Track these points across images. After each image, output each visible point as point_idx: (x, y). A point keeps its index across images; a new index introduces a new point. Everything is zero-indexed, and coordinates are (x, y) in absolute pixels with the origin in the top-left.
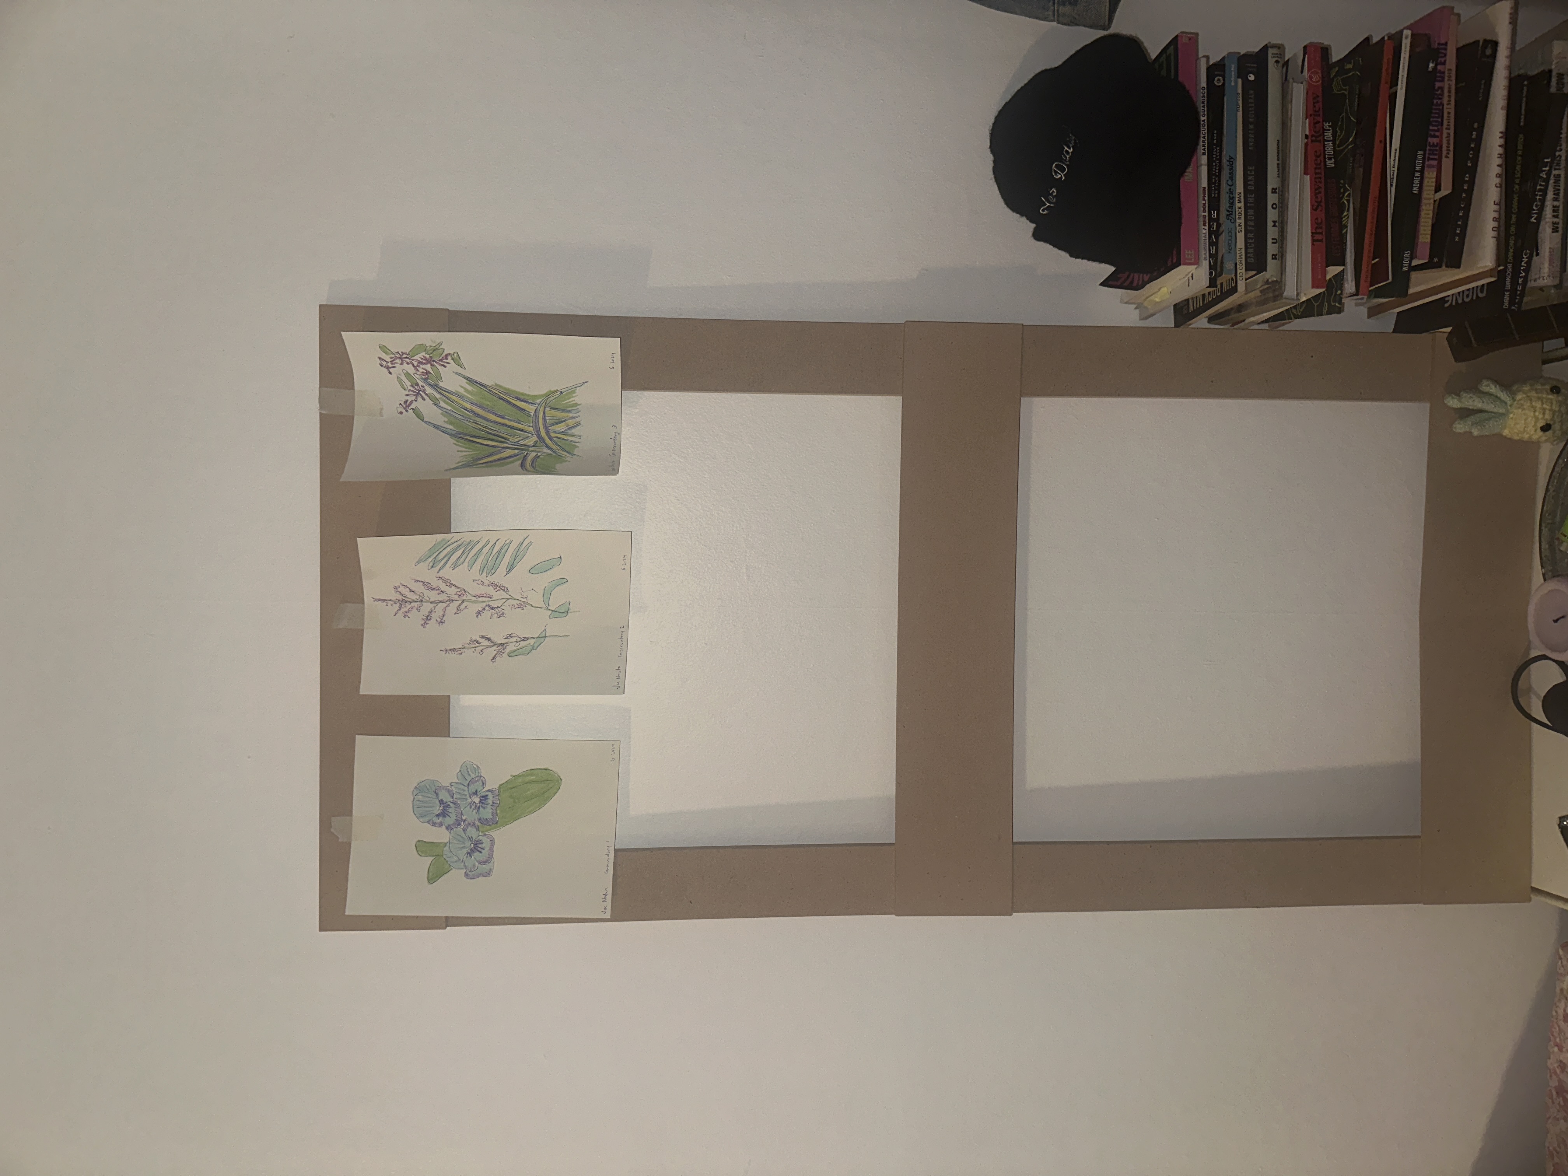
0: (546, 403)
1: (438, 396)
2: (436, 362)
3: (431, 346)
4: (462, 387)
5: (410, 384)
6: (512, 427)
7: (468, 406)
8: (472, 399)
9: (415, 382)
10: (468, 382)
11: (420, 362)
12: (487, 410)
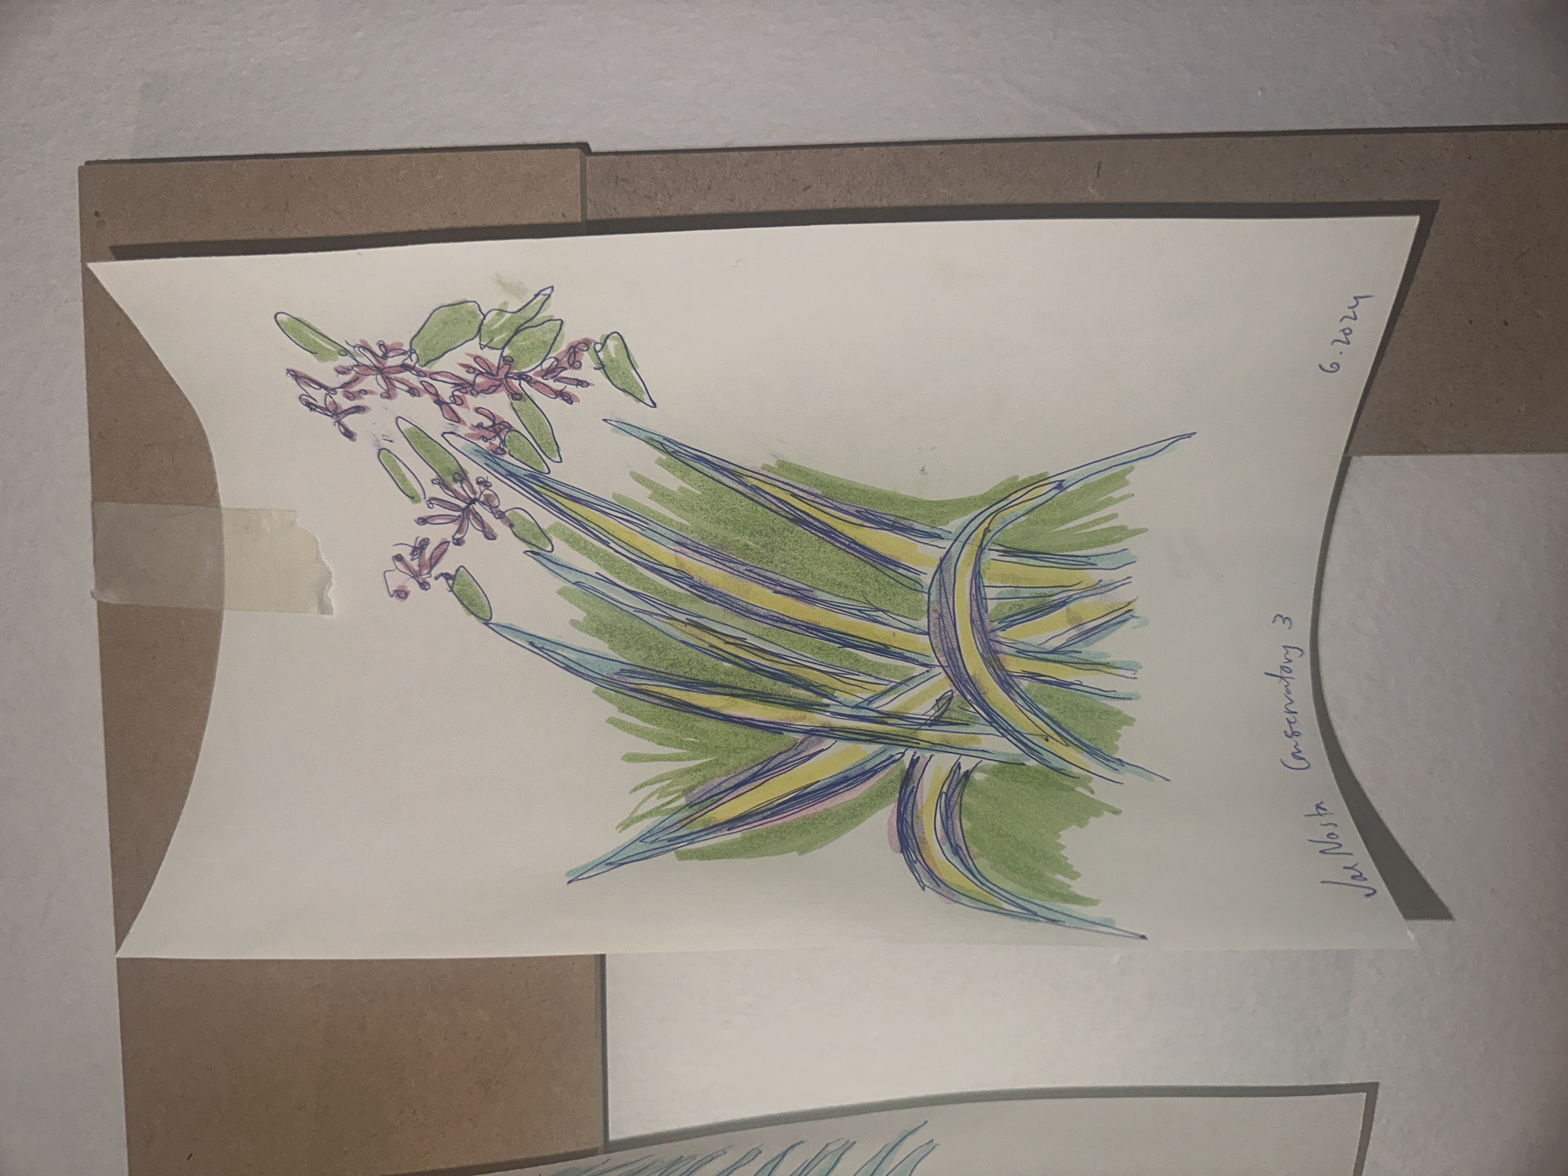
0: (987, 530)
1: (546, 519)
2: (529, 381)
3: (501, 311)
4: (638, 478)
5: (434, 475)
6: (844, 640)
7: (666, 554)
8: (681, 527)
9: (454, 467)
10: (664, 457)
11: (462, 385)
12: (742, 568)
